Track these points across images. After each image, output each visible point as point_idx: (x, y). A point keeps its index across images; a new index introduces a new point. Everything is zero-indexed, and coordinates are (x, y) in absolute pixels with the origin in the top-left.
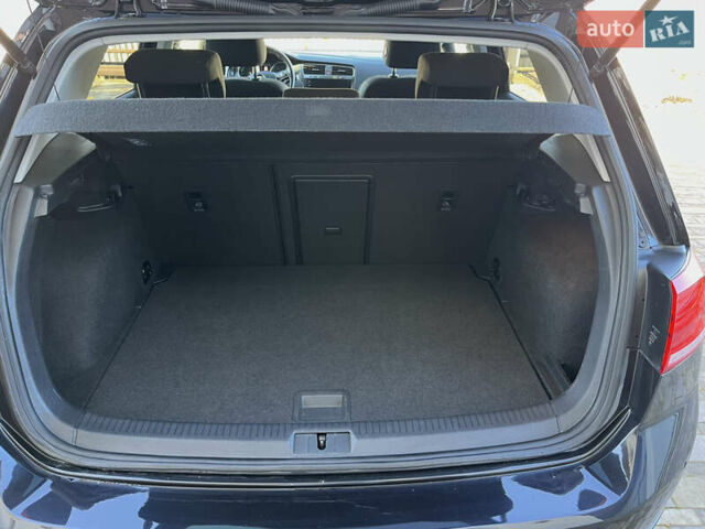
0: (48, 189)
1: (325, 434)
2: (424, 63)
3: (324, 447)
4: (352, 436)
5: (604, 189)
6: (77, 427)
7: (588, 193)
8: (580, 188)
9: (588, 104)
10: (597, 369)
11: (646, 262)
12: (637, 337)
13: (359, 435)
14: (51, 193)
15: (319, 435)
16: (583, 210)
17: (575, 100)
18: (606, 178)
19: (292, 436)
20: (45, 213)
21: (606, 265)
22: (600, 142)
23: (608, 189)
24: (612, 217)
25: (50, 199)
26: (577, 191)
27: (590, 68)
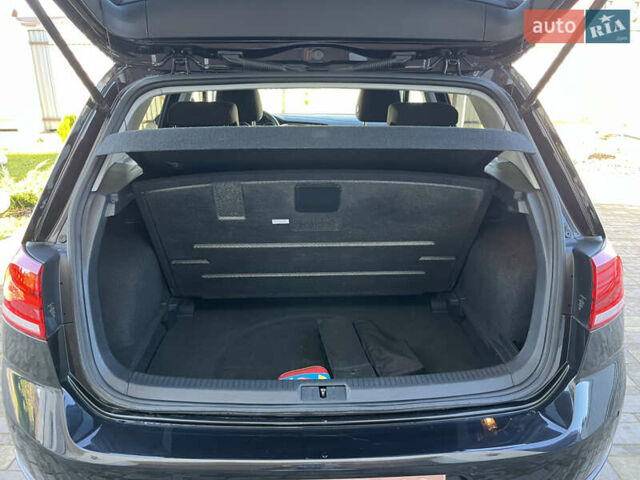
0: (115, 197)
1: (325, 387)
2: (393, 110)
3: (325, 396)
4: (347, 388)
5: (536, 195)
6: (128, 381)
7: (524, 198)
8: (517, 195)
9: (518, 131)
10: (540, 335)
11: (571, 248)
12: (569, 306)
13: (353, 386)
14: (117, 200)
15: (321, 387)
16: (521, 210)
17: (508, 128)
18: (536, 186)
19: (299, 388)
20: (113, 214)
21: (542, 251)
22: (529, 157)
23: (539, 194)
24: (544, 216)
25: (117, 204)
26: (516, 197)
27: (519, 107)
